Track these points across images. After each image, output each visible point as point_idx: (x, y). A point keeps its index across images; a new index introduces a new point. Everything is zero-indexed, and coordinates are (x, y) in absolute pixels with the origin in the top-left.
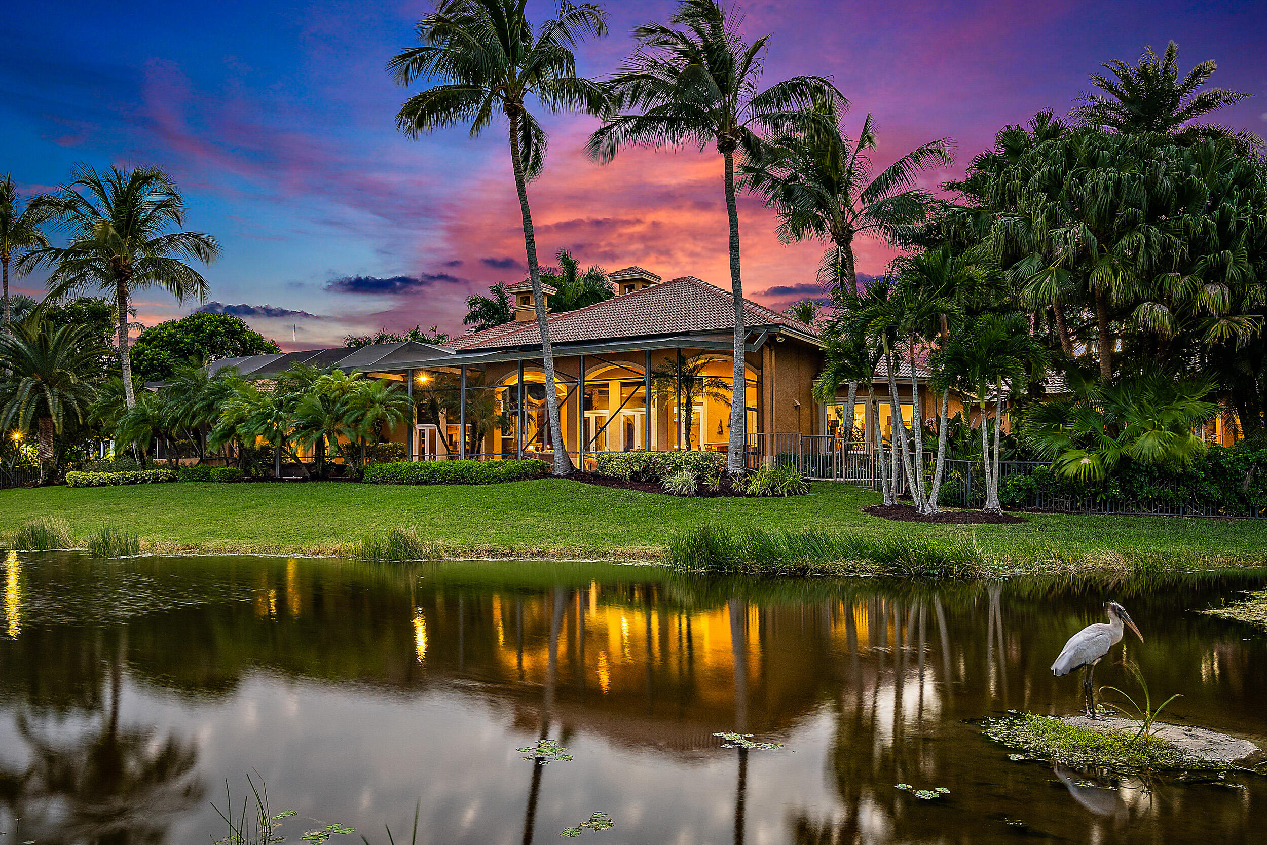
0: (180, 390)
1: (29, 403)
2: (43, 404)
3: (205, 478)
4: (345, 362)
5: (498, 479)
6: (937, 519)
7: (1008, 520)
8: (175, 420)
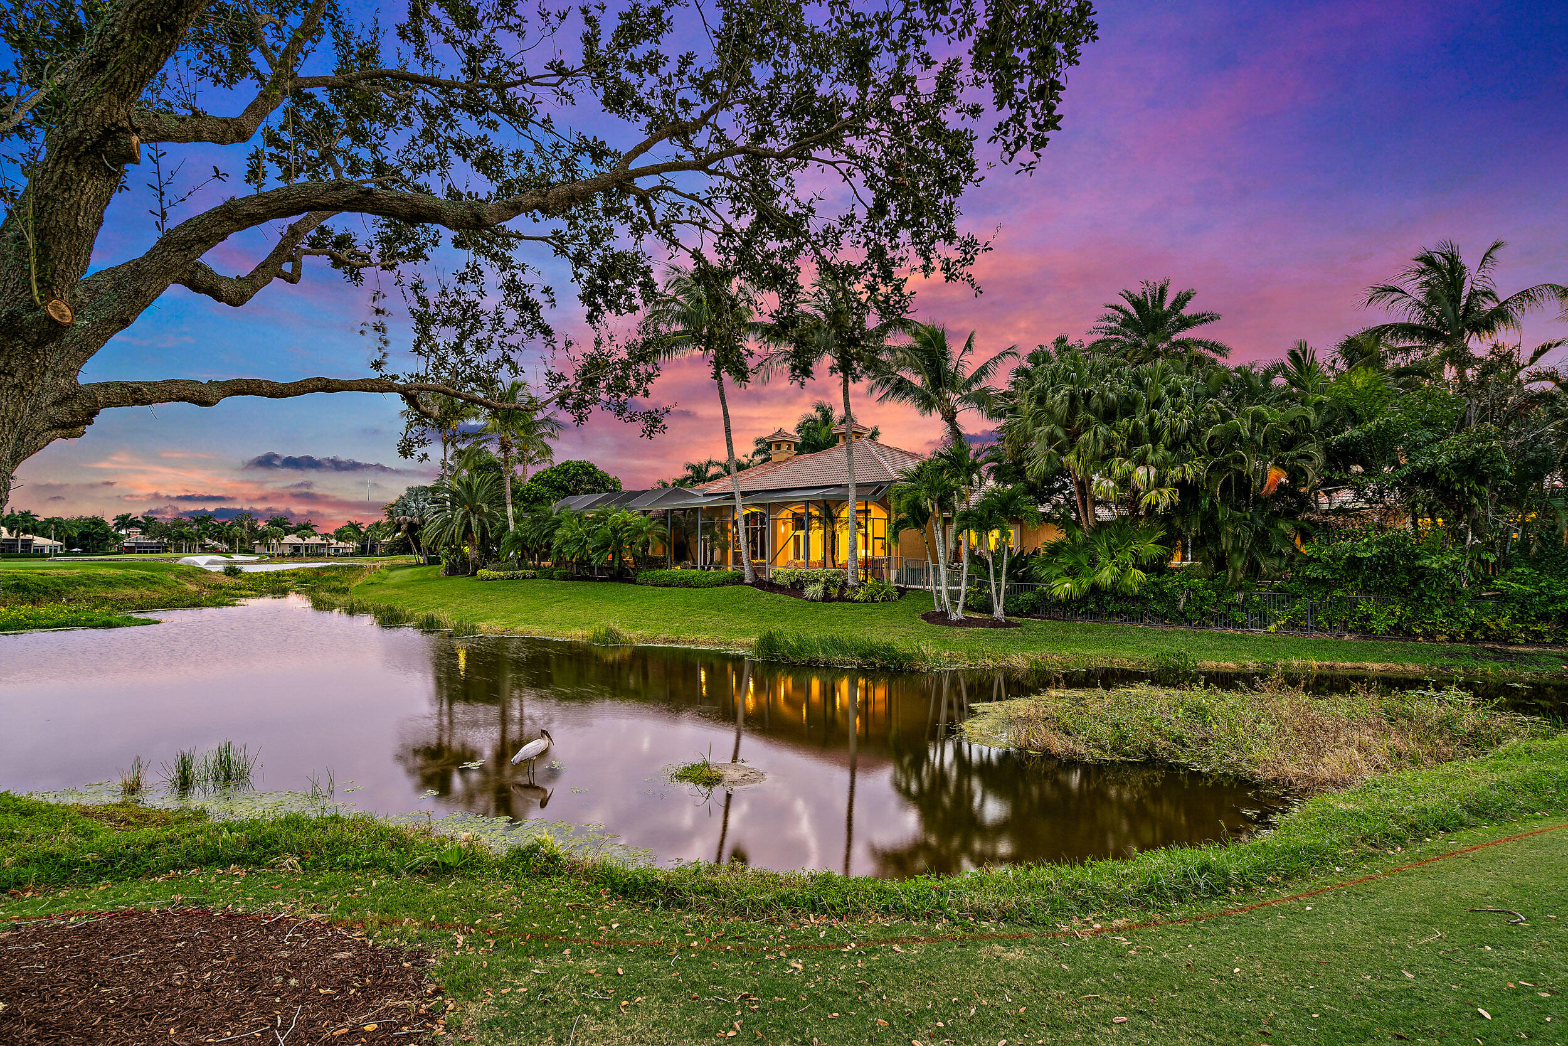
0: (538, 520)
1: (461, 524)
2: (468, 526)
3: (551, 577)
4: (631, 504)
5: (710, 585)
6: (959, 623)
7: (1008, 624)
8: (534, 540)
